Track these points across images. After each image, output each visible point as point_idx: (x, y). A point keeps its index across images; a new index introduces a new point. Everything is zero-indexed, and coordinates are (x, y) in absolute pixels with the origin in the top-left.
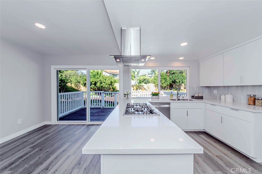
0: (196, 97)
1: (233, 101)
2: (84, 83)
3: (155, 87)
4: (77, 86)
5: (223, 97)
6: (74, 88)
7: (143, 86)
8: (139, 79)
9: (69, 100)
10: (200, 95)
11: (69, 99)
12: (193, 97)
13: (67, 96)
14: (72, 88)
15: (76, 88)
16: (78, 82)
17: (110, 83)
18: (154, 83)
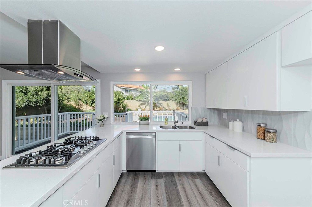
0: (198, 122)
1: (243, 131)
2: (85, 101)
3: (176, 105)
4: (78, 104)
5: (231, 124)
6: (75, 106)
7: (162, 105)
8: (156, 95)
9: (63, 122)
10: (205, 120)
11: (64, 120)
12: (195, 122)
13: (63, 116)
14: (71, 106)
15: (76, 107)
16: (79, 99)
17: (117, 101)
18: (175, 100)
